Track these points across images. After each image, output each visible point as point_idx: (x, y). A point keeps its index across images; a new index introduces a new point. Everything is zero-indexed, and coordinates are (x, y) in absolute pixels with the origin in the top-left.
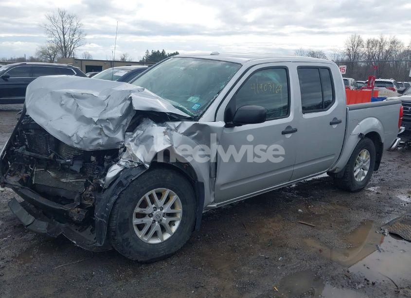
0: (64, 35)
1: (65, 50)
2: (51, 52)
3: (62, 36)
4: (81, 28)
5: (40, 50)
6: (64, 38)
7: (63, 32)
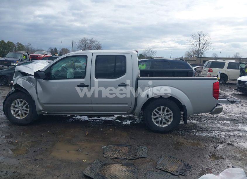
0: (199, 44)
1: (199, 53)
2: (192, 54)
3: (198, 45)
4: (210, 40)
5: (187, 53)
6: (199, 46)
7: (199, 43)
